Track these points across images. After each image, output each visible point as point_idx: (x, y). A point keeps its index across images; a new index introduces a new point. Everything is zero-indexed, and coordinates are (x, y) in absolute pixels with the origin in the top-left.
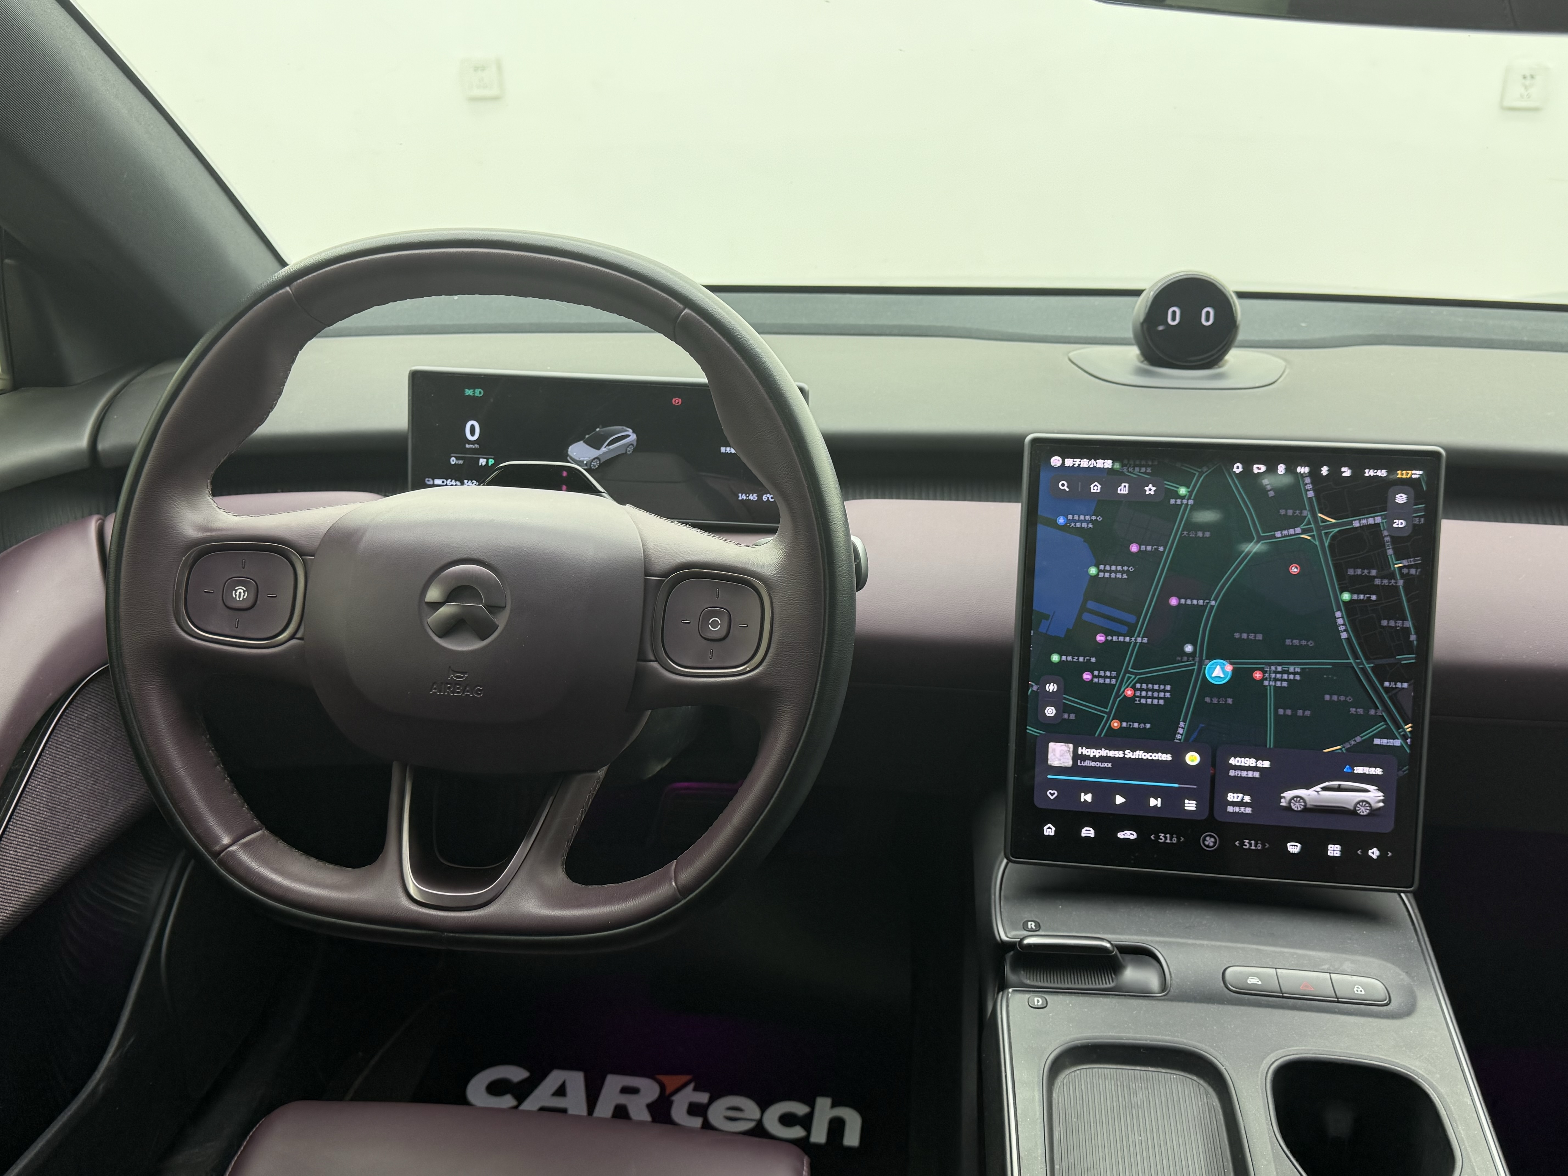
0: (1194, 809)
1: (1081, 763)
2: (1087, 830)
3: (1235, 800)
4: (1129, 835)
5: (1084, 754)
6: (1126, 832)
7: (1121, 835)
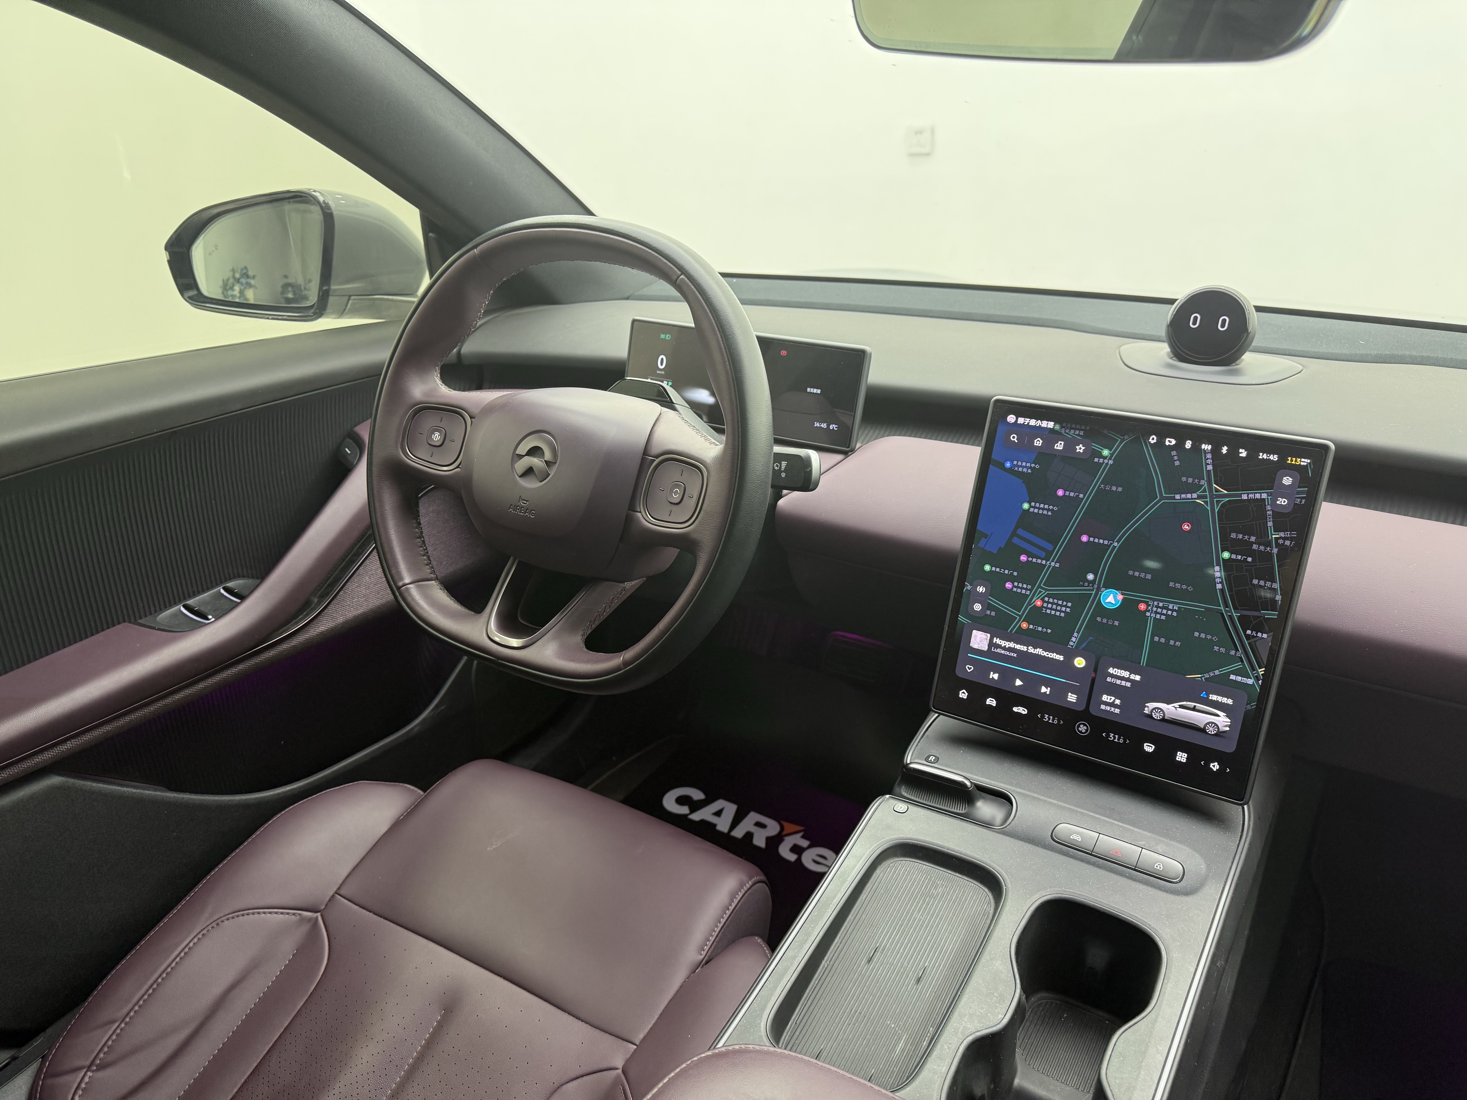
0: (1075, 701)
1: (994, 650)
2: (990, 700)
3: (1108, 701)
4: (1022, 710)
5: (997, 643)
6: (1019, 708)
7: (1015, 709)
